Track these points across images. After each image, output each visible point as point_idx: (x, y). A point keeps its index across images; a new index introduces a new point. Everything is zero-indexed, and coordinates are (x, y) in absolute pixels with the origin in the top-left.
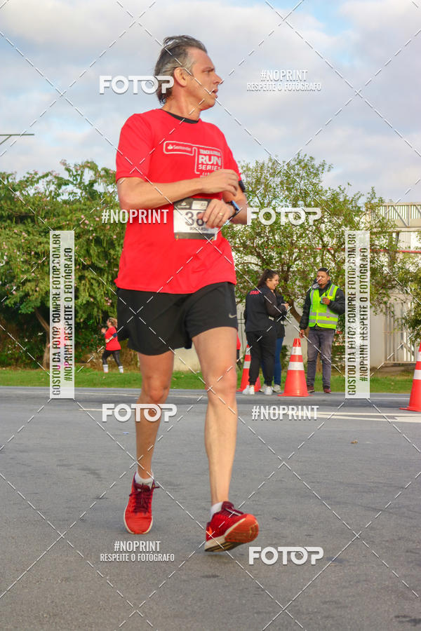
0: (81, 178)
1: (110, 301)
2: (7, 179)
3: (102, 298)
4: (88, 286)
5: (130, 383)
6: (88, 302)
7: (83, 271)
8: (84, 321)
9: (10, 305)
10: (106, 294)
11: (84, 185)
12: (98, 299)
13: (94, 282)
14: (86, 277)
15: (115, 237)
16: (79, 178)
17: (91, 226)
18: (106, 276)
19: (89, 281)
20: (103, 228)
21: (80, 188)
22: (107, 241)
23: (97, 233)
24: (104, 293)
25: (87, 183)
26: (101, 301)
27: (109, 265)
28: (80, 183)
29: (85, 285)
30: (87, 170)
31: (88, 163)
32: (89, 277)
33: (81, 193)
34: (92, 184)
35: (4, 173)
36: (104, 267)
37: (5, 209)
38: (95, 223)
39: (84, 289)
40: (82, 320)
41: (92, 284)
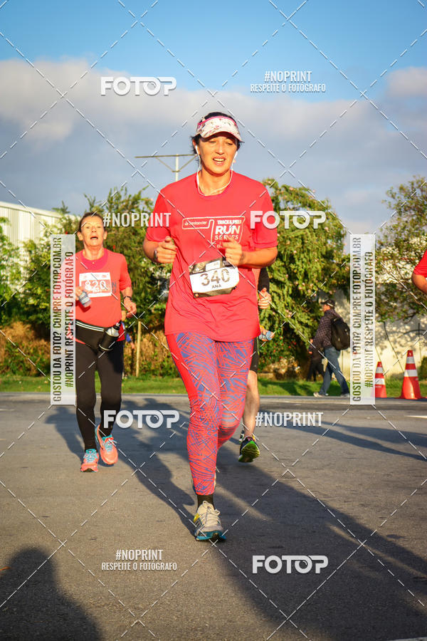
3: (283, 310)
12: (280, 312)
15: (295, 252)
18: (286, 289)
22: (287, 256)
24: (285, 306)
27: (290, 279)
31: (269, 180)
36: (285, 280)
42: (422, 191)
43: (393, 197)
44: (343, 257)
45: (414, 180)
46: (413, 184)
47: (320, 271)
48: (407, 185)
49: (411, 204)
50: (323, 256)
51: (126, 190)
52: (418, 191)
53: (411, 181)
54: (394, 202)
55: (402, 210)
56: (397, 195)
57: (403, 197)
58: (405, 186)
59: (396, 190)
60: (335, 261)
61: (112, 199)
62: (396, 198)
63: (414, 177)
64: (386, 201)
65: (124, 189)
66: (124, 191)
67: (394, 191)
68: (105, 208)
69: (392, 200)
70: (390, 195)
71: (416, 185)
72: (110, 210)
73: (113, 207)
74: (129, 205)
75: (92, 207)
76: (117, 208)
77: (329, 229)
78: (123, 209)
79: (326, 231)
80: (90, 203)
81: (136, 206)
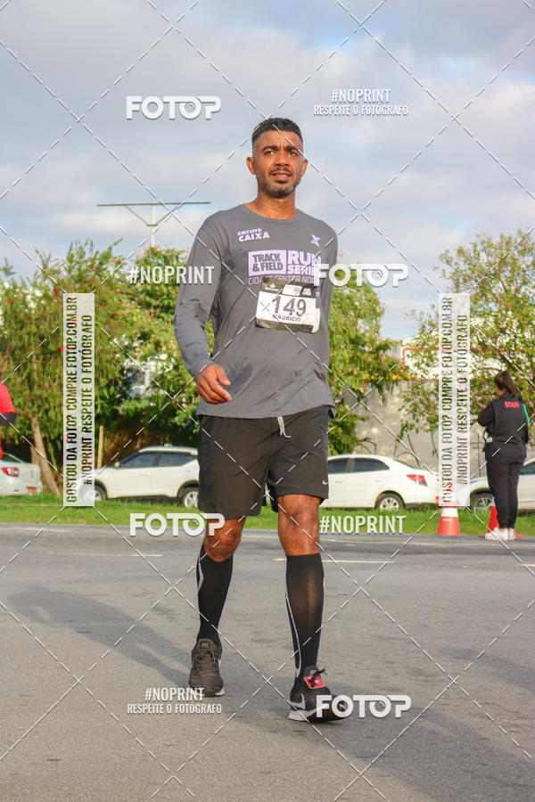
2: (177, 257)
9: (179, 424)
35: (173, 250)
37: (174, 297)
42: (488, 255)
43: (448, 262)
44: (378, 343)
45: (477, 240)
46: (475, 246)
47: (347, 361)
48: (468, 247)
49: (473, 272)
50: (352, 341)
51: (92, 244)
52: (483, 256)
53: (472, 241)
54: (449, 270)
55: (461, 280)
56: (455, 260)
57: (461, 263)
58: (465, 249)
59: (453, 254)
60: (366, 348)
61: (72, 256)
62: (453, 264)
63: (478, 236)
64: (438, 268)
65: (89, 243)
66: (89, 246)
67: (450, 255)
68: (62, 269)
69: (446, 266)
70: (445, 261)
71: (479, 247)
72: (69, 271)
73: (73, 267)
74: (95, 266)
75: (45, 267)
76: (79, 269)
77: (360, 304)
78: (87, 270)
79: (356, 306)
80: (43, 261)
81: (104, 266)
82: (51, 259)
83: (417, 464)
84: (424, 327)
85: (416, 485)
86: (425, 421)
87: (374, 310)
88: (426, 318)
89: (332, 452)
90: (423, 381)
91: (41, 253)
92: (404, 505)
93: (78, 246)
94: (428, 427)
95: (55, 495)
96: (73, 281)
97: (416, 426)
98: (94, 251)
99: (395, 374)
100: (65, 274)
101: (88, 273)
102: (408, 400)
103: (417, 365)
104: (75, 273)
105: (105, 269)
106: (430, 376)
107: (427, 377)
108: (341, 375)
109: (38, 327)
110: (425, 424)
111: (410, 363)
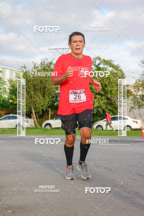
0: (95, 63)
1: (105, 106)
3: (103, 105)
4: (98, 100)
5: (114, 134)
6: (98, 106)
7: (96, 95)
8: (96, 113)
10: (104, 103)
11: (96, 65)
12: (101, 105)
13: (99, 99)
14: (97, 97)
15: (107, 83)
16: (94, 63)
17: (99, 80)
18: (104, 97)
19: (98, 99)
20: (103, 80)
21: (95, 66)
22: (104, 85)
23: (101, 82)
24: (103, 103)
25: (97, 64)
26: (102, 105)
27: (105, 93)
28: (95, 64)
29: (97, 100)
30: (97, 60)
31: (98, 57)
32: (98, 97)
33: (95, 68)
34: (99, 64)
36: (103, 94)
38: (100, 78)
39: (96, 102)
40: (95, 112)
41: (99, 100)
61: (42, 63)
66: (46, 60)
68: (39, 66)
72: (41, 67)
73: (42, 66)
74: (48, 66)
75: (35, 66)
76: (44, 67)
77: (120, 75)
78: (46, 67)
79: (118, 76)
80: (34, 64)
81: (50, 66)
82: (36, 64)
83: (135, 118)
84: (137, 81)
85: (135, 123)
86: (137, 106)
87: (123, 77)
88: (137, 78)
89: (112, 115)
90: (137, 95)
91: (33, 62)
92: (132, 129)
93: (43, 60)
94: (138, 108)
95: (38, 127)
96: (42, 70)
97: (135, 107)
98: (48, 62)
99: (129, 93)
100: (40, 68)
101: (46, 68)
102: (133, 101)
103: (135, 91)
104: (43, 67)
105: (51, 66)
106: (139, 94)
107: (138, 94)
108: (114, 94)
109: (33, 82)
110: (137, 107)
111: (133, 90)
